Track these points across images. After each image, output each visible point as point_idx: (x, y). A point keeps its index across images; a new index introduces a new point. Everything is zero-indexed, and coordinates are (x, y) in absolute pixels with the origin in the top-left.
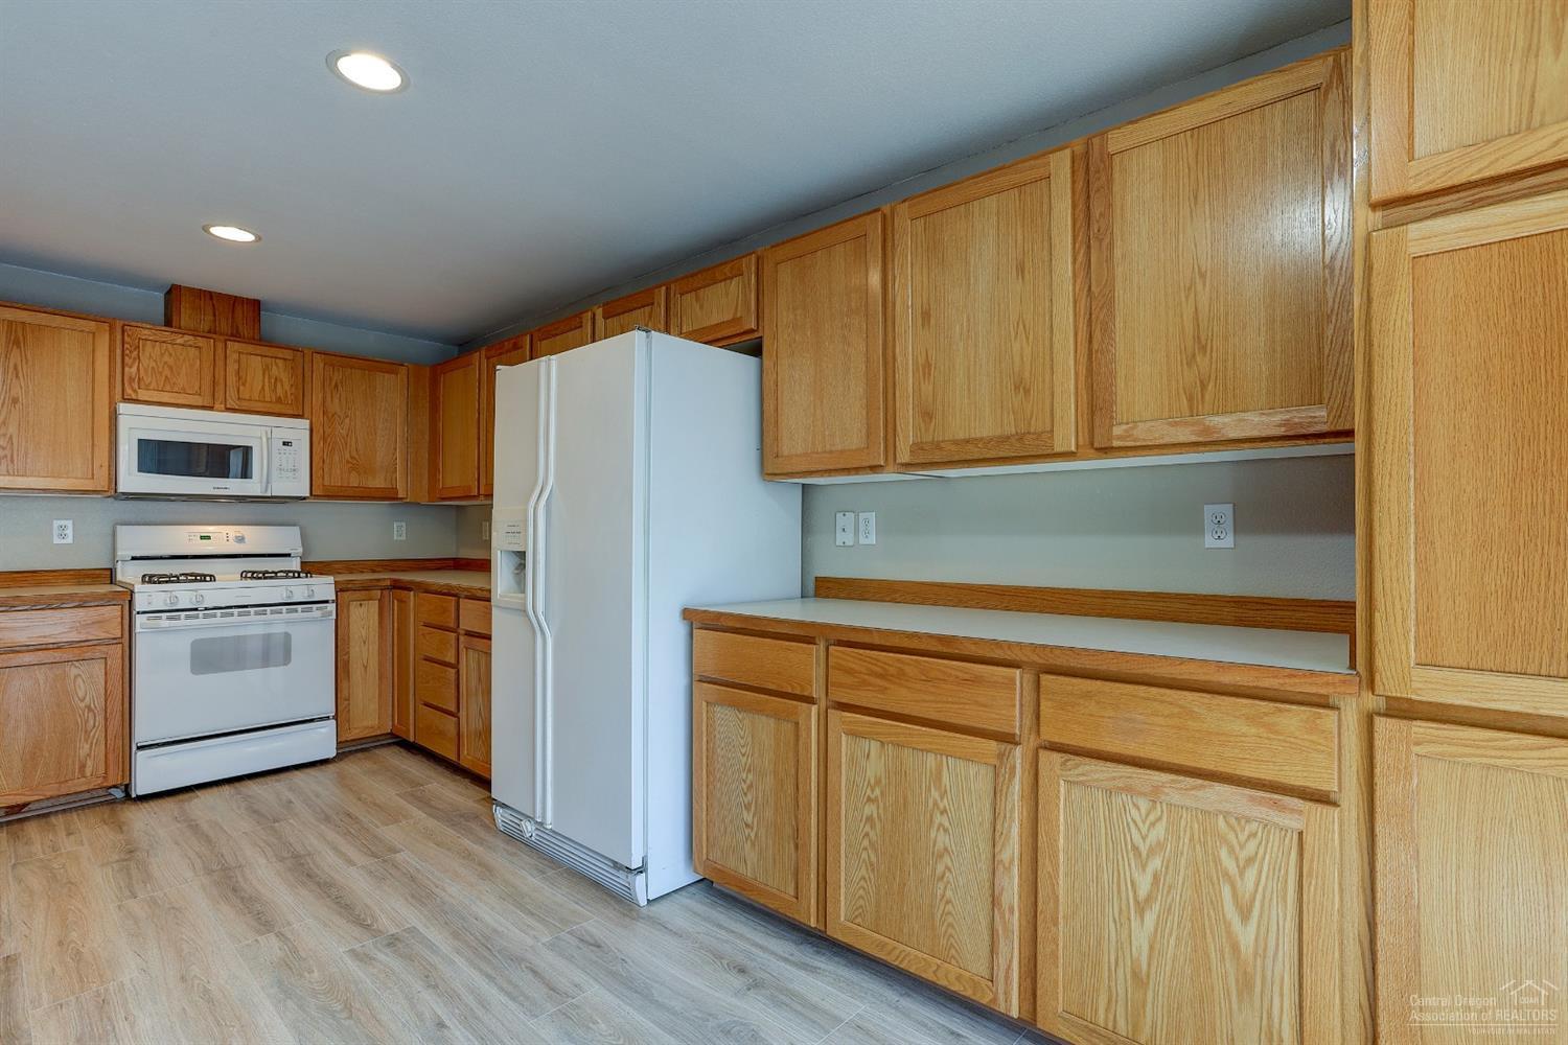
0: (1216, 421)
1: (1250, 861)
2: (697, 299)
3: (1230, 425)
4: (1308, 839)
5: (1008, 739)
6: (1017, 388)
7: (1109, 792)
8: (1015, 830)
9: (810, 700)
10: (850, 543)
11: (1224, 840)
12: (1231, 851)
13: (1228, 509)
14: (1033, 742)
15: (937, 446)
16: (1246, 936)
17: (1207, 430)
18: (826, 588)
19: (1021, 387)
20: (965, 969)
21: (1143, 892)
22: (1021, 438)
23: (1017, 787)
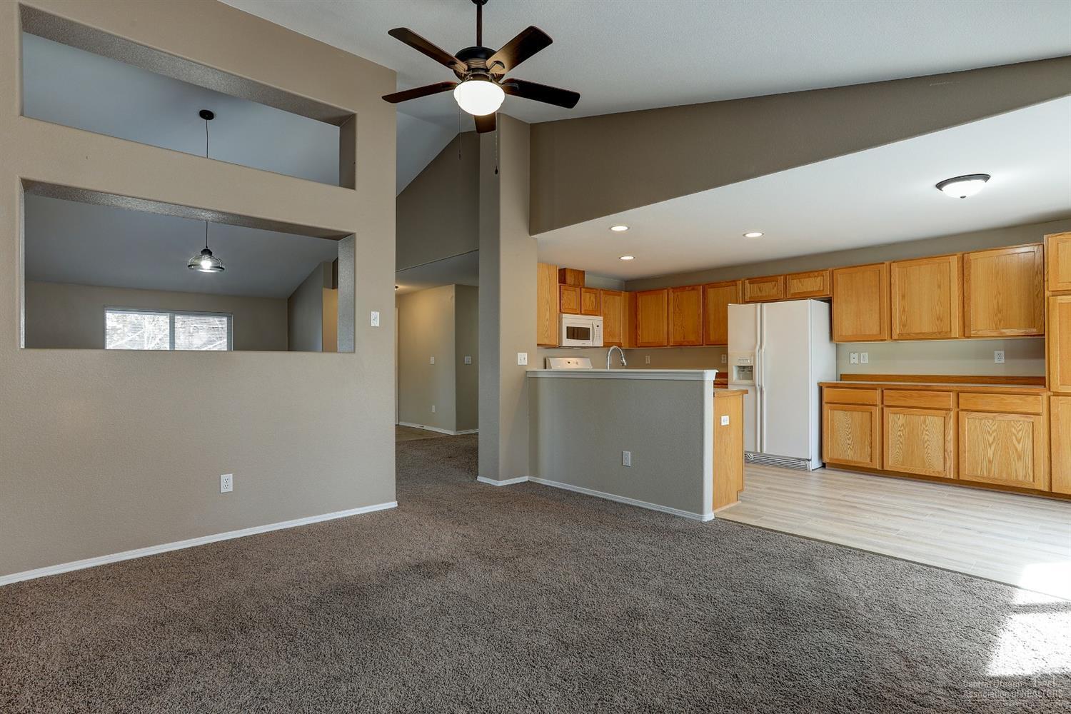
0: (1004, 331)
1: (1020, 430)
2: (800, 282)
3: (1008, 332)
4: (1035, 424)
5: (949, 410)
6: (938, 320)
7: (981, 419)
8: (952, 432)
9: (875, 405)
10: (857, 362)
11: (1013, 426)
12: (1015, 428)
13: (1003, 352)
14: (957, 410)
15: (909, 334)
16: (1019, 447)
17: (1001, 333)
18: (843, 377)
19: (939, 319)
20: (936, 468)
21: (991, 442)
22: (940, 333)
23: (951, 423)
